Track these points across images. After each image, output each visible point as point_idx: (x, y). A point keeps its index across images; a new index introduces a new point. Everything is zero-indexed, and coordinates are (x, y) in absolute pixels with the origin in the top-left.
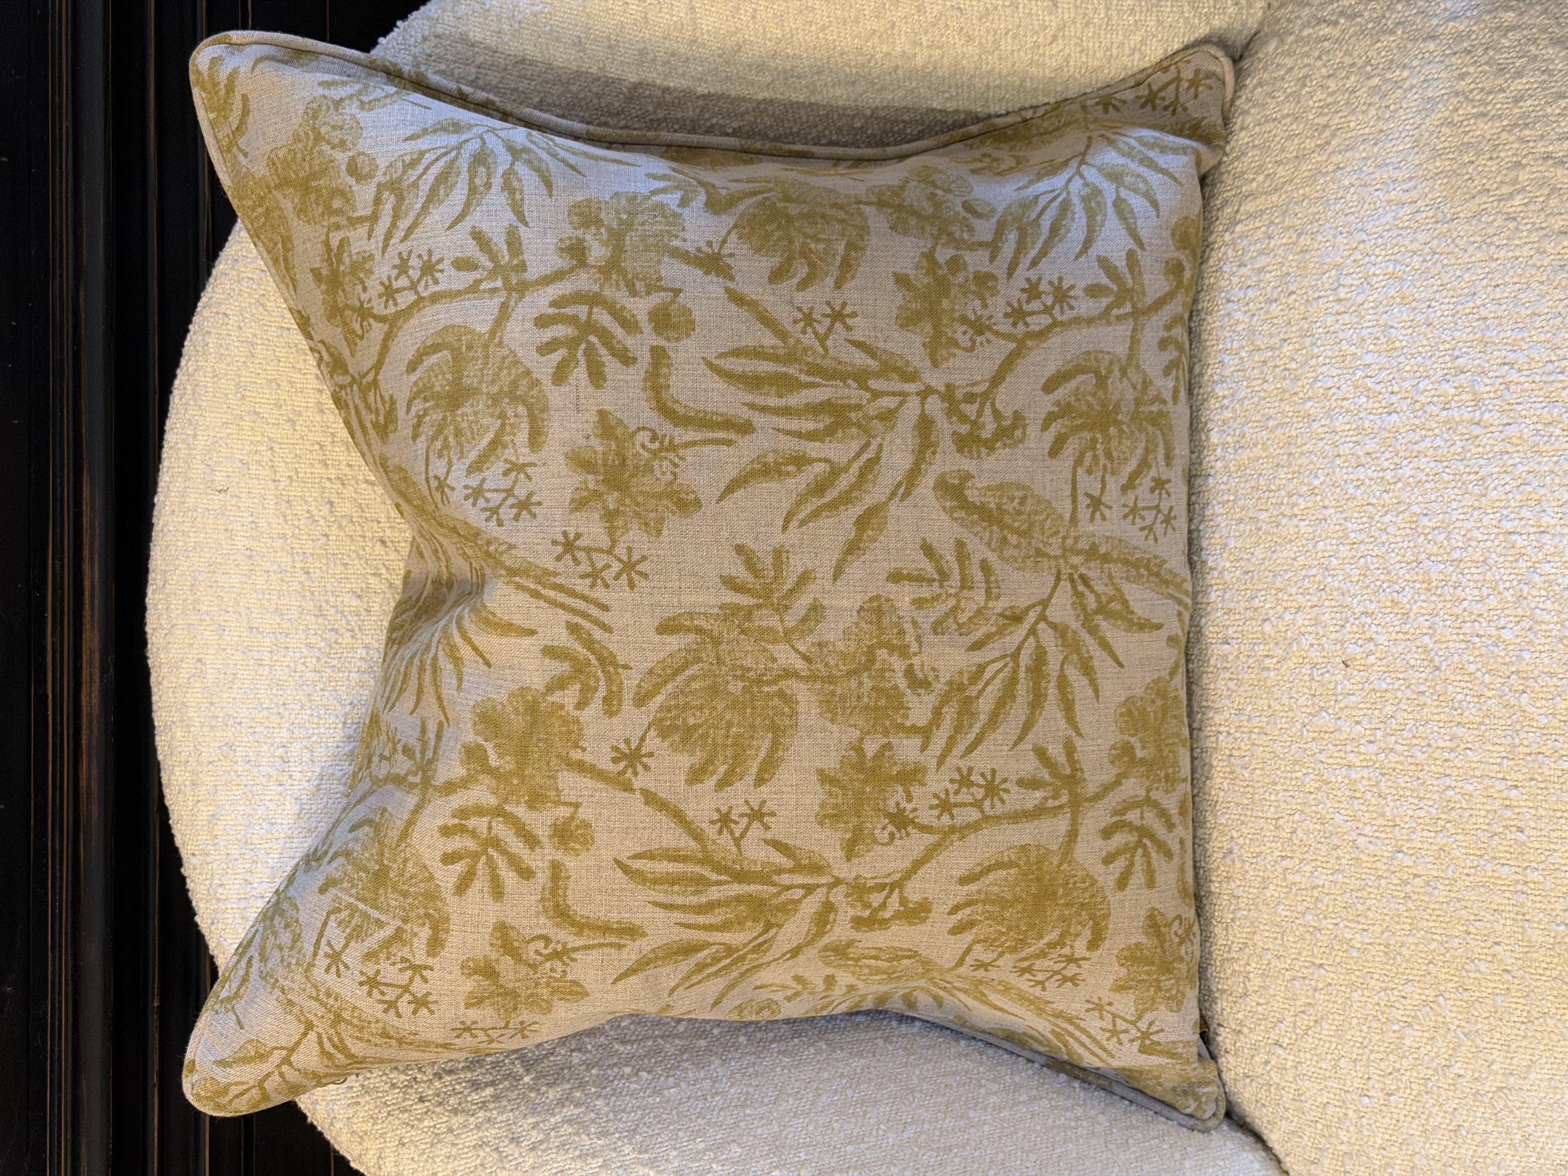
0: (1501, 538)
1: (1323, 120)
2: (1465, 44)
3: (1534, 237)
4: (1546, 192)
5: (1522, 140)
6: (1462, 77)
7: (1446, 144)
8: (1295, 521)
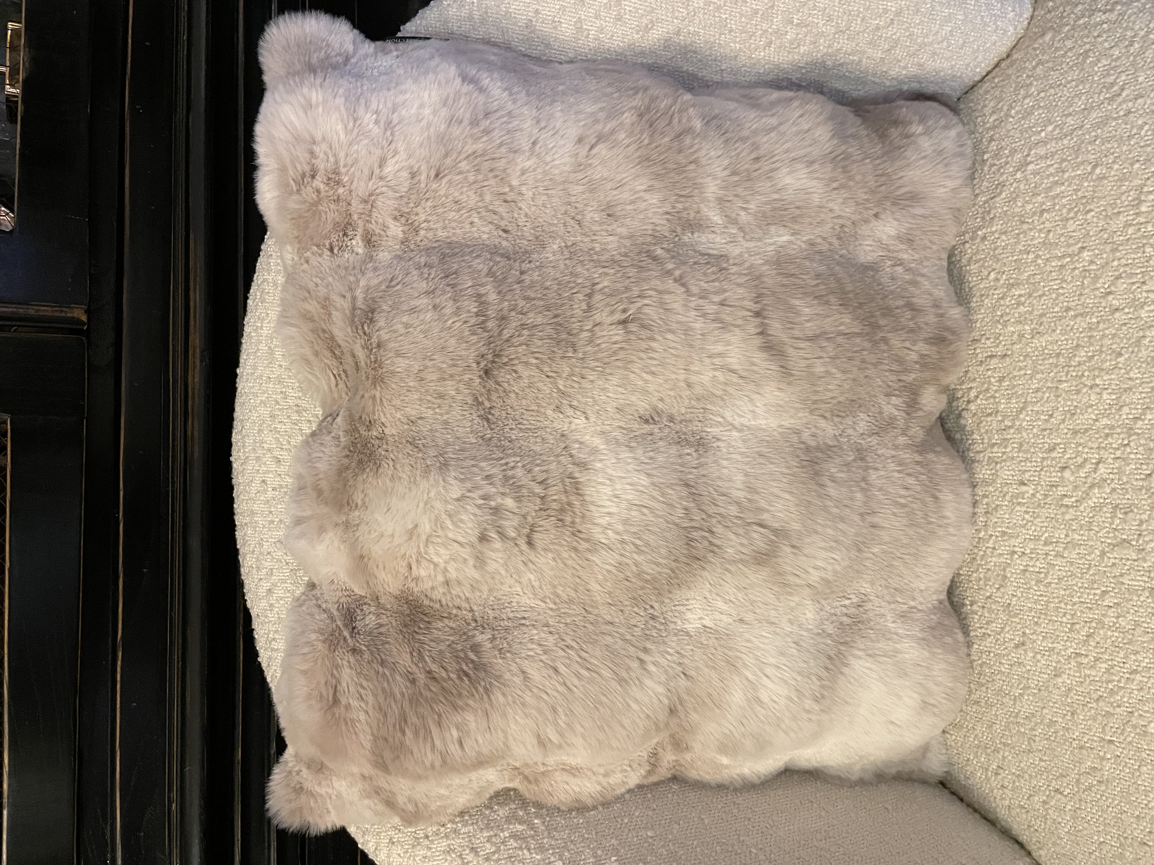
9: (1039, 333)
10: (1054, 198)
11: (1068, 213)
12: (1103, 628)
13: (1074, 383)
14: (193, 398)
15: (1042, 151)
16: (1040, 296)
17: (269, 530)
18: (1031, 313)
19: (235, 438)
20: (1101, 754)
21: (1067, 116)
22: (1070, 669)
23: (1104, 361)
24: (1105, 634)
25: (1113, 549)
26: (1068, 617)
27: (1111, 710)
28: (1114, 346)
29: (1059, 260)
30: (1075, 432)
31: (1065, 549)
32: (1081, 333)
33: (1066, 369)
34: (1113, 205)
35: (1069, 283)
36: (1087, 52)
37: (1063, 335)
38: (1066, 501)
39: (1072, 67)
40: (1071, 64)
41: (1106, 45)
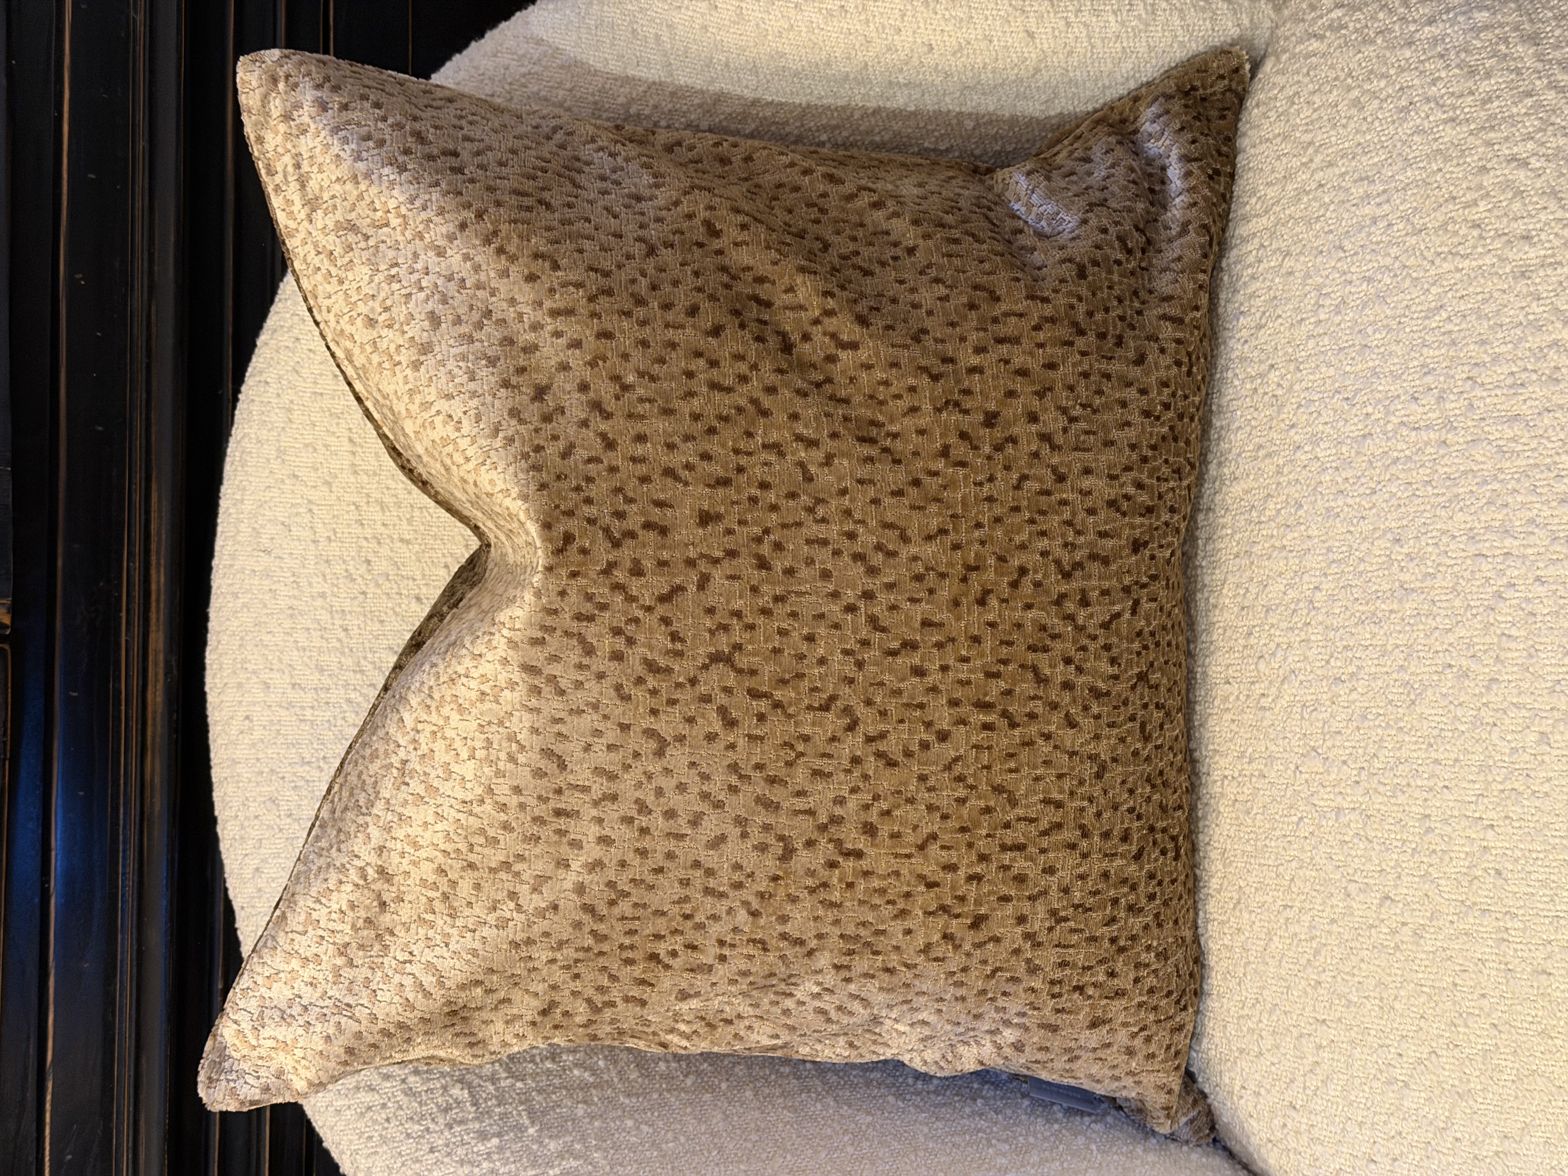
0: (1469, 562)
1: (1307, 137)
2: (1439, 49)
3: (1497, 244)
4: (1510, 196)
5: (1489, 144)
6: (1434, 82)
7: (1418, 153)
8: (1284, 554)
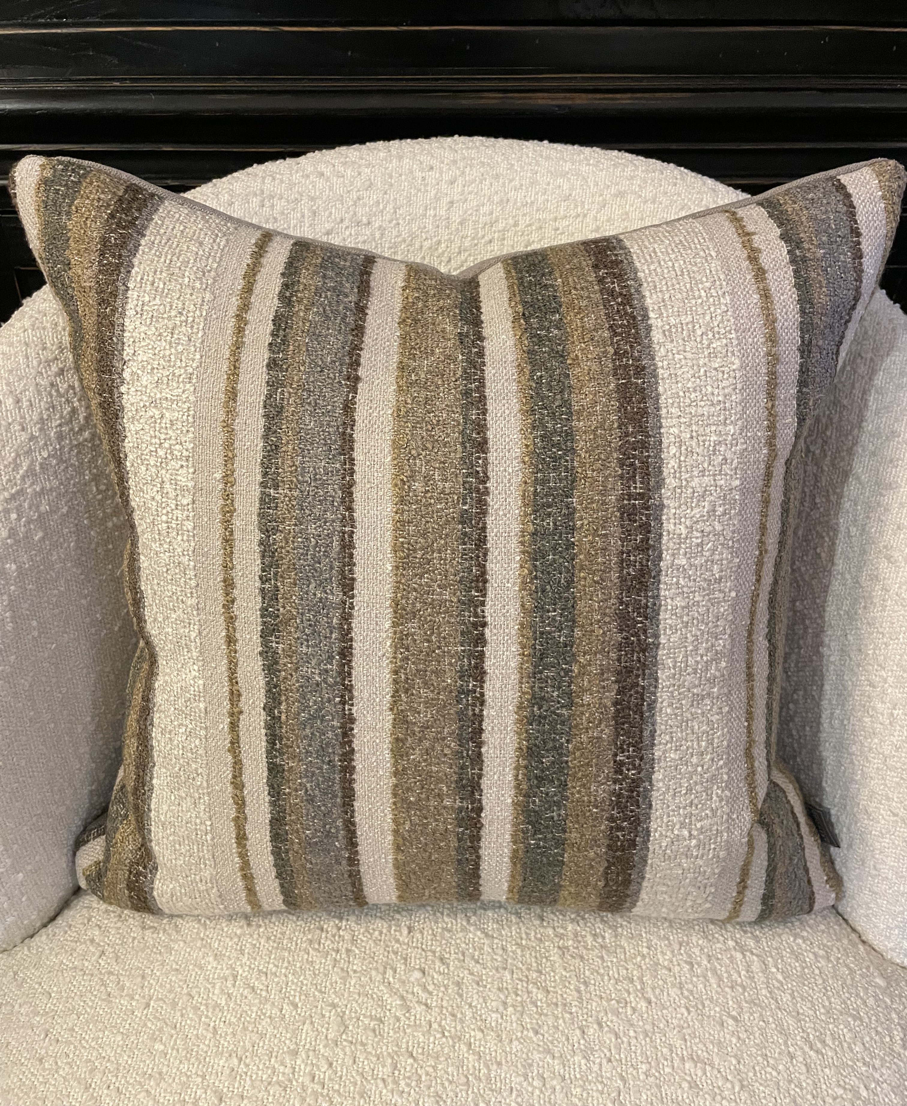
9: (564, 954)
10: (705, 977)
11: (687, 990)
12: (260, 1003)
13: (509, 986)
14: (521, 98)
15: (756, 966)
16: (602, 958)
17: (383, 175)
18: (586, 948)
19: (478, 140)
20: (137, 997)
21: (792, 995)
22: (222, 969)
23: (530, 1016)
24: (254, 1005)
25: (338, 1015)
26: (274, 969)
27: (178, 1008)
28: (546, 1028)
29: (638, 978)
30: (458, 984)
31: (342, 969)
32: (562, 995)
33: (524, 979)
34: (693, 1035)
35: (614, 986)
36: (861, 1019)
37: (560, 978)
38: (389, 973)
39: (845, 1003)
40: (849, 1002)
41: (868, 1039)
